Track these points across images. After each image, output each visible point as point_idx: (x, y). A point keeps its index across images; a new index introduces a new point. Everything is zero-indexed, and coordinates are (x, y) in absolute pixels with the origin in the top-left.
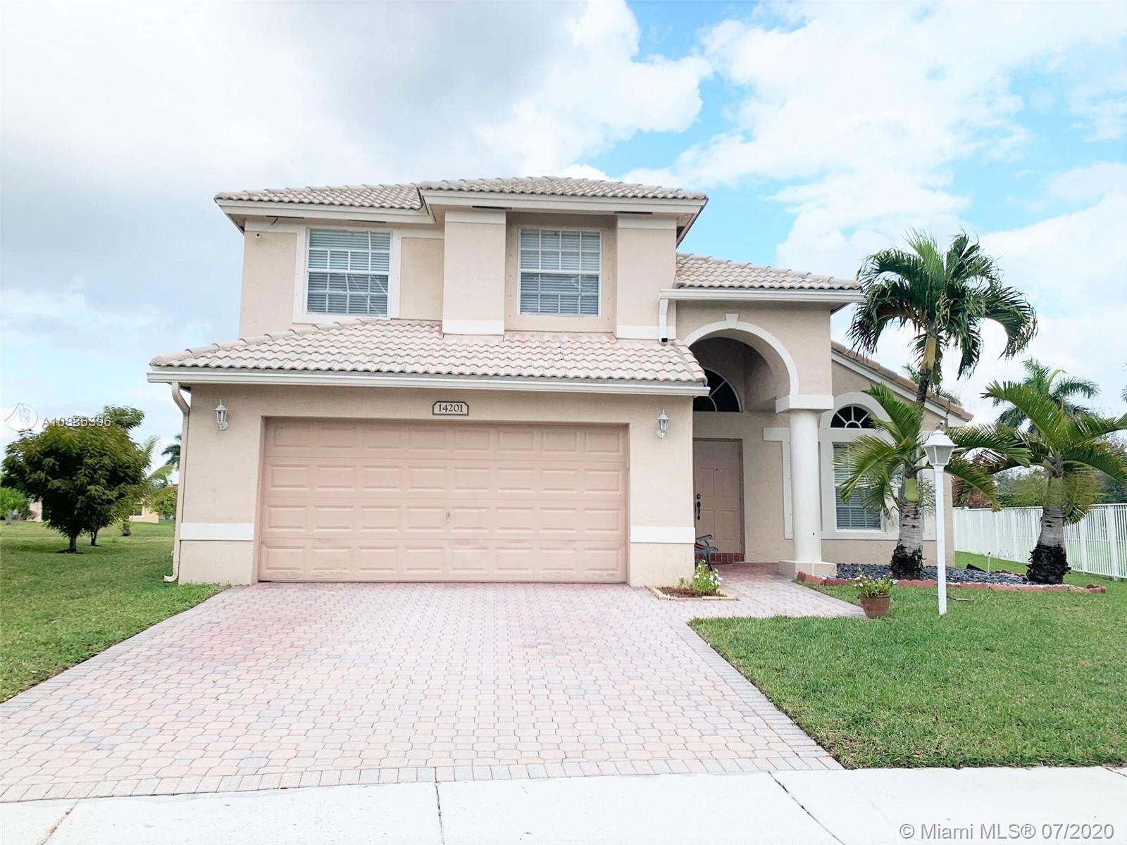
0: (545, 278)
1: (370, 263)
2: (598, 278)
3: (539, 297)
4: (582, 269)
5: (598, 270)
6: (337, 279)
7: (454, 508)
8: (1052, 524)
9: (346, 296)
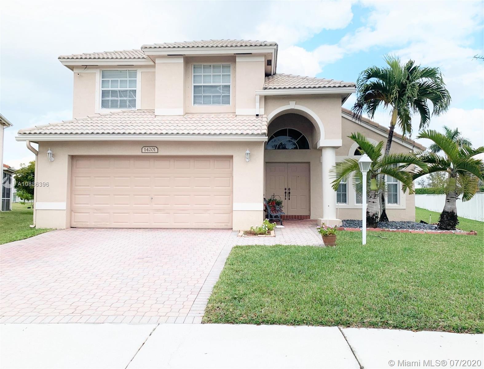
0: (205, 88)
1: (128, 85)
2: (230, 87)
3: (202, 97)
4: (222, 83)
5: (230, 83)
6: (114, 93)
7: (154, 195)
8: (450, 201)
9: (118, 100)
